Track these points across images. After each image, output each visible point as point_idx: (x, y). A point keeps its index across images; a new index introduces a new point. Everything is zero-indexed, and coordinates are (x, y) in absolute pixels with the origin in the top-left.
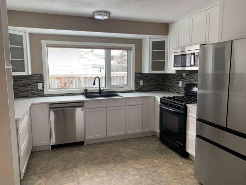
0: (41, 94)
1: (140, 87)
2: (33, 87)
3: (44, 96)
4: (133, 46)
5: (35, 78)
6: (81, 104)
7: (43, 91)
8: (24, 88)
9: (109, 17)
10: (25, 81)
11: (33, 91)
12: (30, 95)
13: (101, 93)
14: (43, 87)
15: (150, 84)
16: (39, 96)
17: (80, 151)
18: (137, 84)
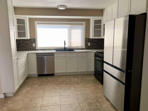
0: (34, 49)
1: (89, 46)
2: (31, 45)
3: (36, 50)
4: (84, 23)
5: (32, 41)
6: (53, 54)
7: (35, 47)
8: (26, 46)
9: (66, 8)
10: (27, 42)
11: (31, 48)
12: (29, 49)
13: (65, 49)
14: (35, 45)
15: (94, 45)
16: (33, 50)
17: (51, 78)
18: (86, 45)
